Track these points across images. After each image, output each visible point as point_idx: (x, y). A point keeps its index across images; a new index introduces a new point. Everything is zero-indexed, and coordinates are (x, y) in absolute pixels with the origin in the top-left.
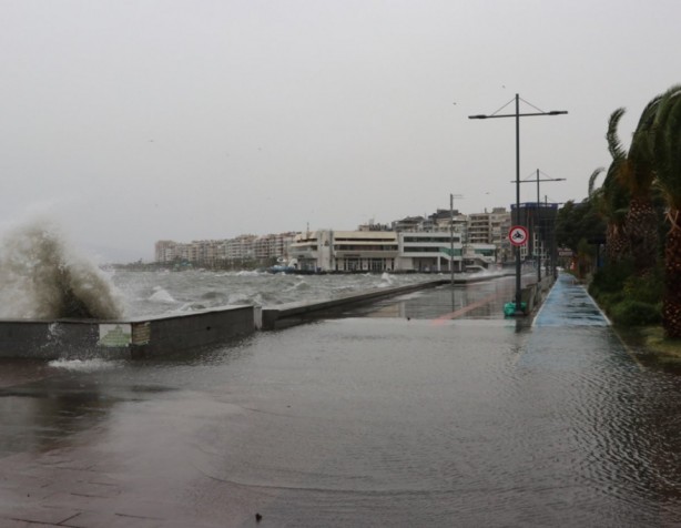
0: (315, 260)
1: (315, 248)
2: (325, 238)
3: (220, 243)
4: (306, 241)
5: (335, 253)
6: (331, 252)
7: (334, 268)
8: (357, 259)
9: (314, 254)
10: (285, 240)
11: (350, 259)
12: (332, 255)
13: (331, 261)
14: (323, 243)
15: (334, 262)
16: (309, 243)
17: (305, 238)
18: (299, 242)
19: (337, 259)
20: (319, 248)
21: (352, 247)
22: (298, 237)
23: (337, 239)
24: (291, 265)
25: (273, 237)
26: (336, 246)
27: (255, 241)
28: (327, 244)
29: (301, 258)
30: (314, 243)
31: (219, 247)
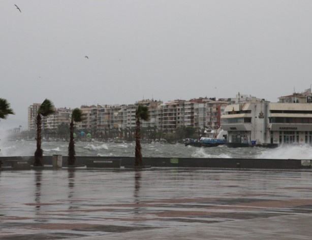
0: (249, 132)
1: (248, 120)
2: (260, 109)
3: (117, 109)
4: (238, 112)
5: (270, 125)
6: (266, 124)
7: (269, 142)
8: (293, 132)
9: (247, 127)
10: (196, 106)
11: (285, 132)
12: (266, 128)
13: (265, 134)
14: (258, 115)
15: (269, 135)
16: (242, 115)
17: (237, 109)
18: (229, 113)
19: (272, 132)
20: (253, 120)
21: (288, 120)
22: (229, 108)
23: (273, 112)
24: (220, 137)
25: (181, 103)
26: (271, 118)
27: (159, 107)
28: (261, 116)
29: (232, 131)
30: (248, 115)
31: (116, 114)
